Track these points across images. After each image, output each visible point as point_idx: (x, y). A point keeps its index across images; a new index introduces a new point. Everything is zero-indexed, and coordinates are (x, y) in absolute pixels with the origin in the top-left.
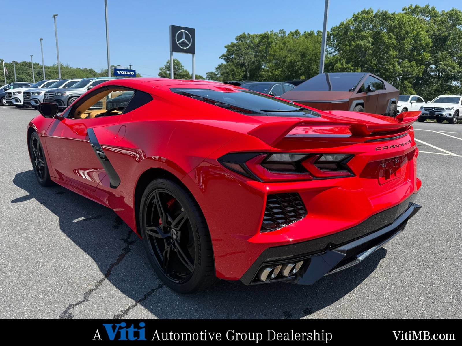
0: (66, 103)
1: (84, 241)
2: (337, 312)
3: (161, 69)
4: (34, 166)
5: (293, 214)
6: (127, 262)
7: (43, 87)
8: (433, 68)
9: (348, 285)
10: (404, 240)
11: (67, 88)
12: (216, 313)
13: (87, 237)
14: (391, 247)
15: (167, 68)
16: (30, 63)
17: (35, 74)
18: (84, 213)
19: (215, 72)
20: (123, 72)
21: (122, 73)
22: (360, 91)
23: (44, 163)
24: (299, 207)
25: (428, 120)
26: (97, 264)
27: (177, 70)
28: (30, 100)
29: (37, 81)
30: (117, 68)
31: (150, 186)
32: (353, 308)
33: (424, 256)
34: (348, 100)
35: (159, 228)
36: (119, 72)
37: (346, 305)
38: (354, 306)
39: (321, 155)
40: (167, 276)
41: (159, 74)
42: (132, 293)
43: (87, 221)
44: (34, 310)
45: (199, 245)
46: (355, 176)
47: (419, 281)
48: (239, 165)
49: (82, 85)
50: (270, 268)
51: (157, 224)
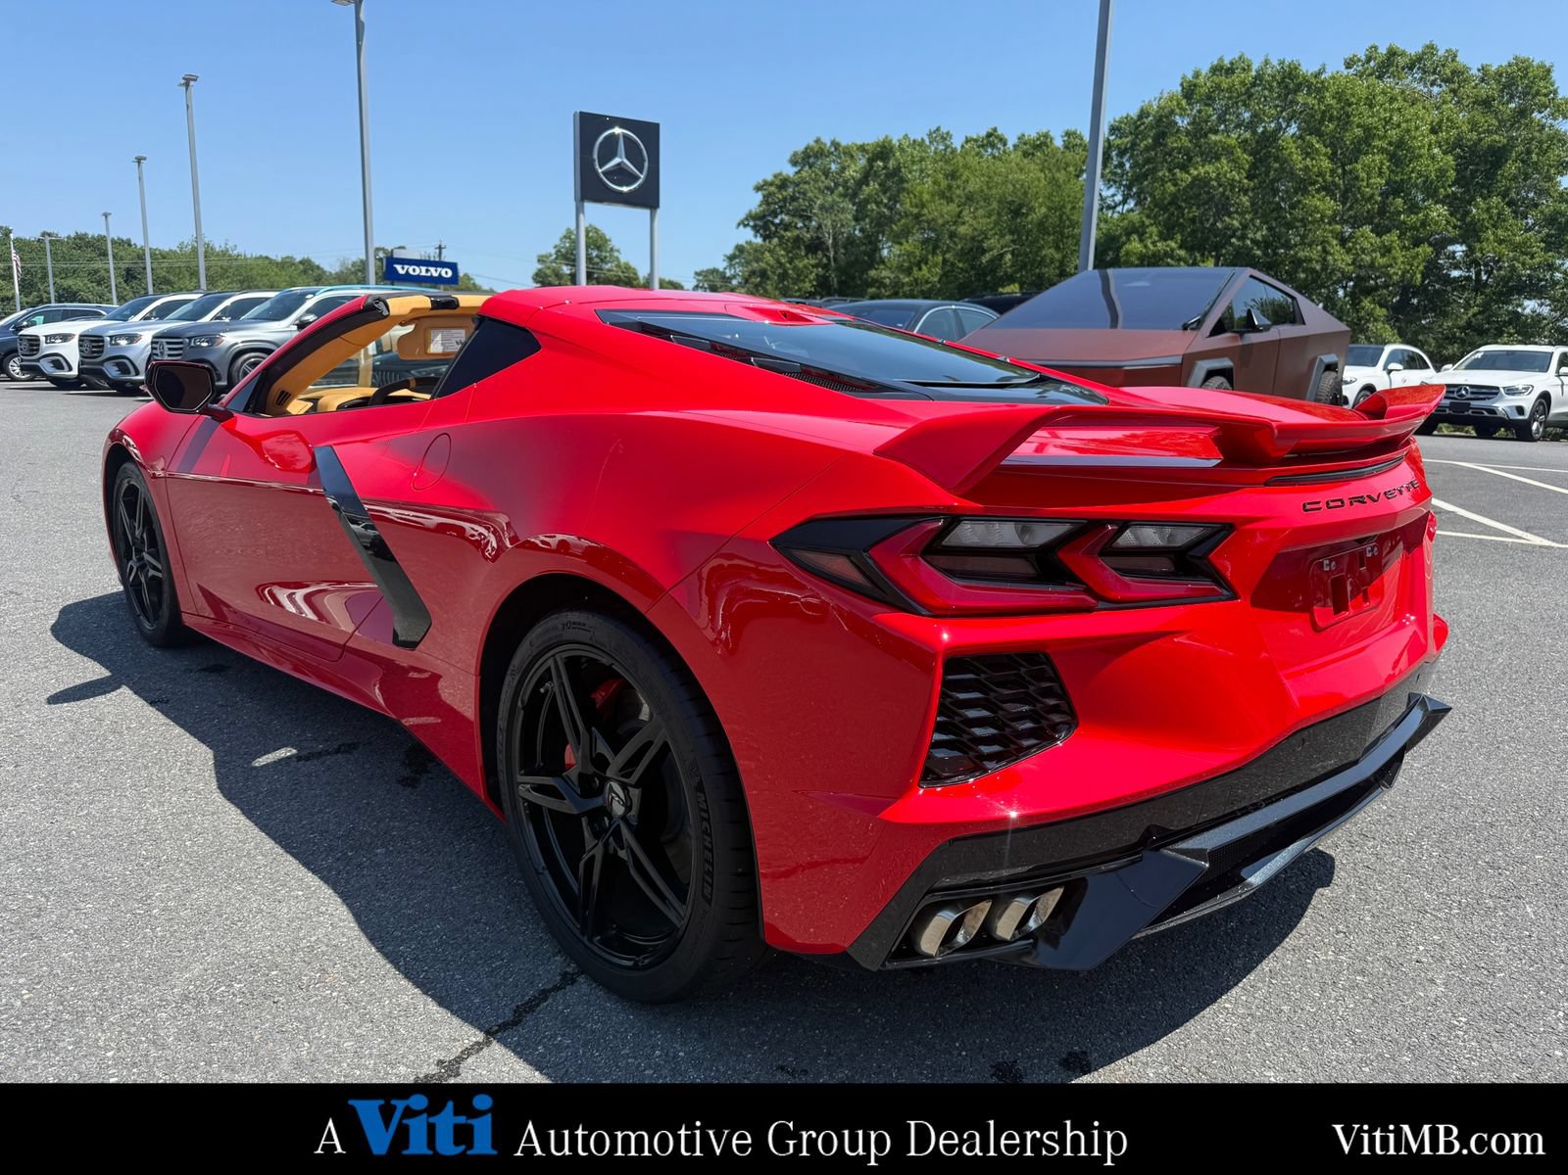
0: (223, 370)
1: (302, 828)
2: (1175, 1066)
3: (541, 260)
4: (124, 580)
5: (1029, 725)
6: (453, 897)
7: (145, 318)
8: (1457, 254)
9: (1206, 973)
10: (1390, 824)
11: (227, 320)
12: (760, 1070)
13: (313, 815)
14: (1345, 846)
15: (562, 255)
16: (102, 239)
17: (116, 277)
18: (298, 735)
19: (725, 269)
20: (416, 268)
21: (411, 272)
22: (1219, 329)
23: (160, 567)
24: (1052, 702)
25: (1445, 428)
26: (350, 907)
27: (598, 264)
28: (102, 363)
29: (126, 301)
30: (395, 256)
31: (534, 635)
32: (1229, 1053)
33: (1461, 878)
34: (1178, 360)
35: (566, 781)
36: (403, 268)
37: (1202, 1041)
38: (1233, 1046)
39: (1124, 525)
40: (592, 942)
41: (537, 275)
42: (472, 1002)
43: (309, 763)
44: (139, 1058)
45: (705, 832)
46: (1235, 596)
47: (1448, 962)
48: (848, 557)
49: (279, 312)
50: (951, 910)
51: (556, 767)
